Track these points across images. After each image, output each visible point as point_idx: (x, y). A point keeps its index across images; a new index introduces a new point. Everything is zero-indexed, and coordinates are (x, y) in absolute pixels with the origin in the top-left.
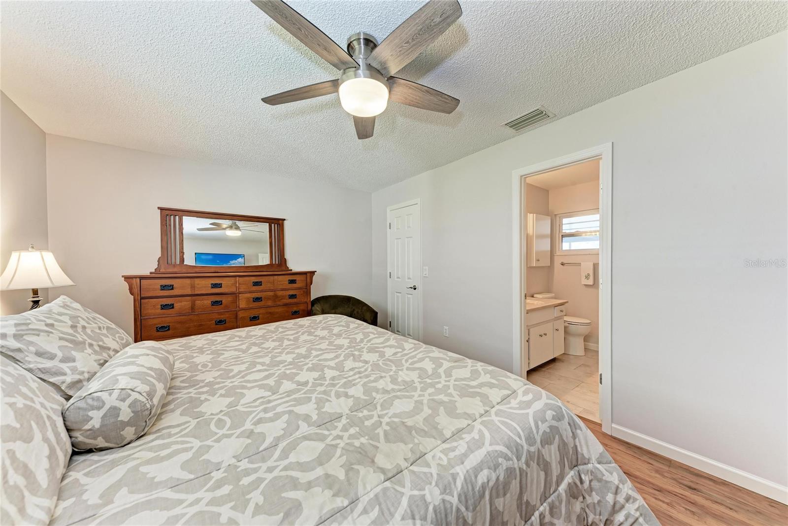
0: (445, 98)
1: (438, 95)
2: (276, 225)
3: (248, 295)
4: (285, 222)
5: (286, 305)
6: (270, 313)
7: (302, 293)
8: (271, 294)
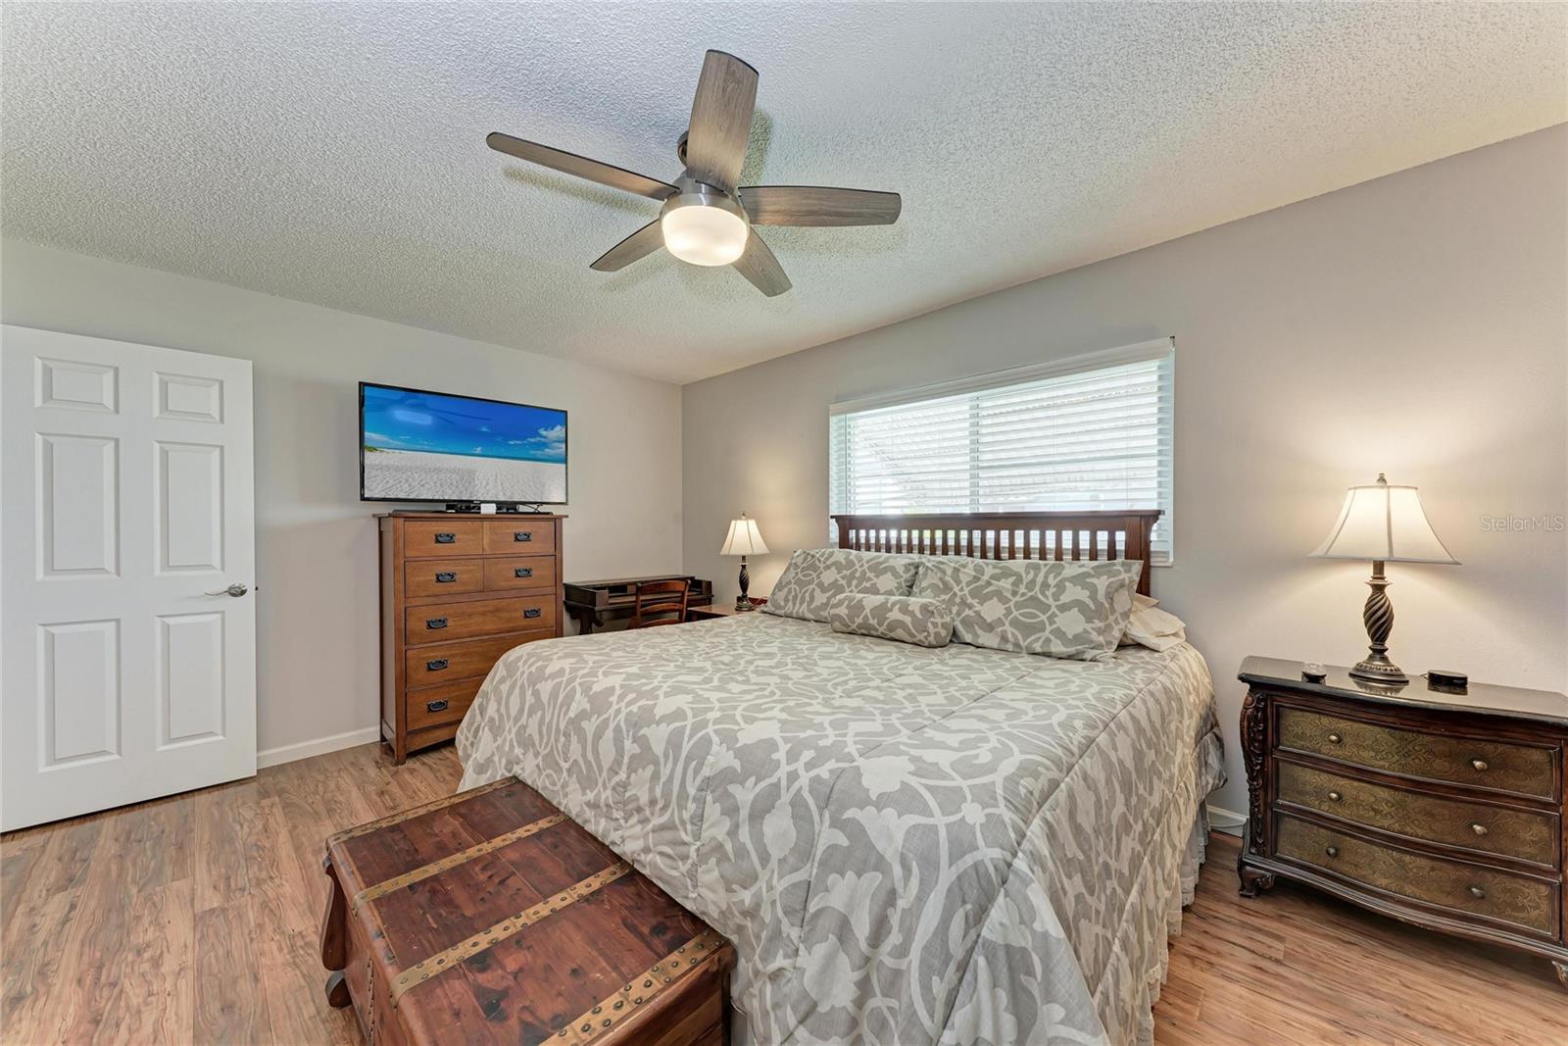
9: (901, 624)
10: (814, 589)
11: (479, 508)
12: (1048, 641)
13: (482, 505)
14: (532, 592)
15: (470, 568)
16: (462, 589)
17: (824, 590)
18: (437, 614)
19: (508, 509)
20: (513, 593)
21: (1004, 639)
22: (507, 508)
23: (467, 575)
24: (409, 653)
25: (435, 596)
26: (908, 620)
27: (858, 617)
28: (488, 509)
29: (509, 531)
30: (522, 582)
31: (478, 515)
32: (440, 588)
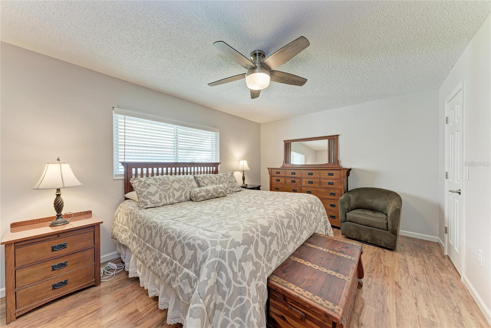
0: (292, 45)
1: (287, 47)
2: (333, 140)
3: (306, 180)
4: (339, 136)
5: (326, 188)
6: (317, 191)
7: (337, 182)
8: (318, 180)
9: (222, 192)
10: (173, 192)
12: (236, 189)
17: (178, 191)
21: (230, 191)
26: (223, 190)
27: (210, 194)
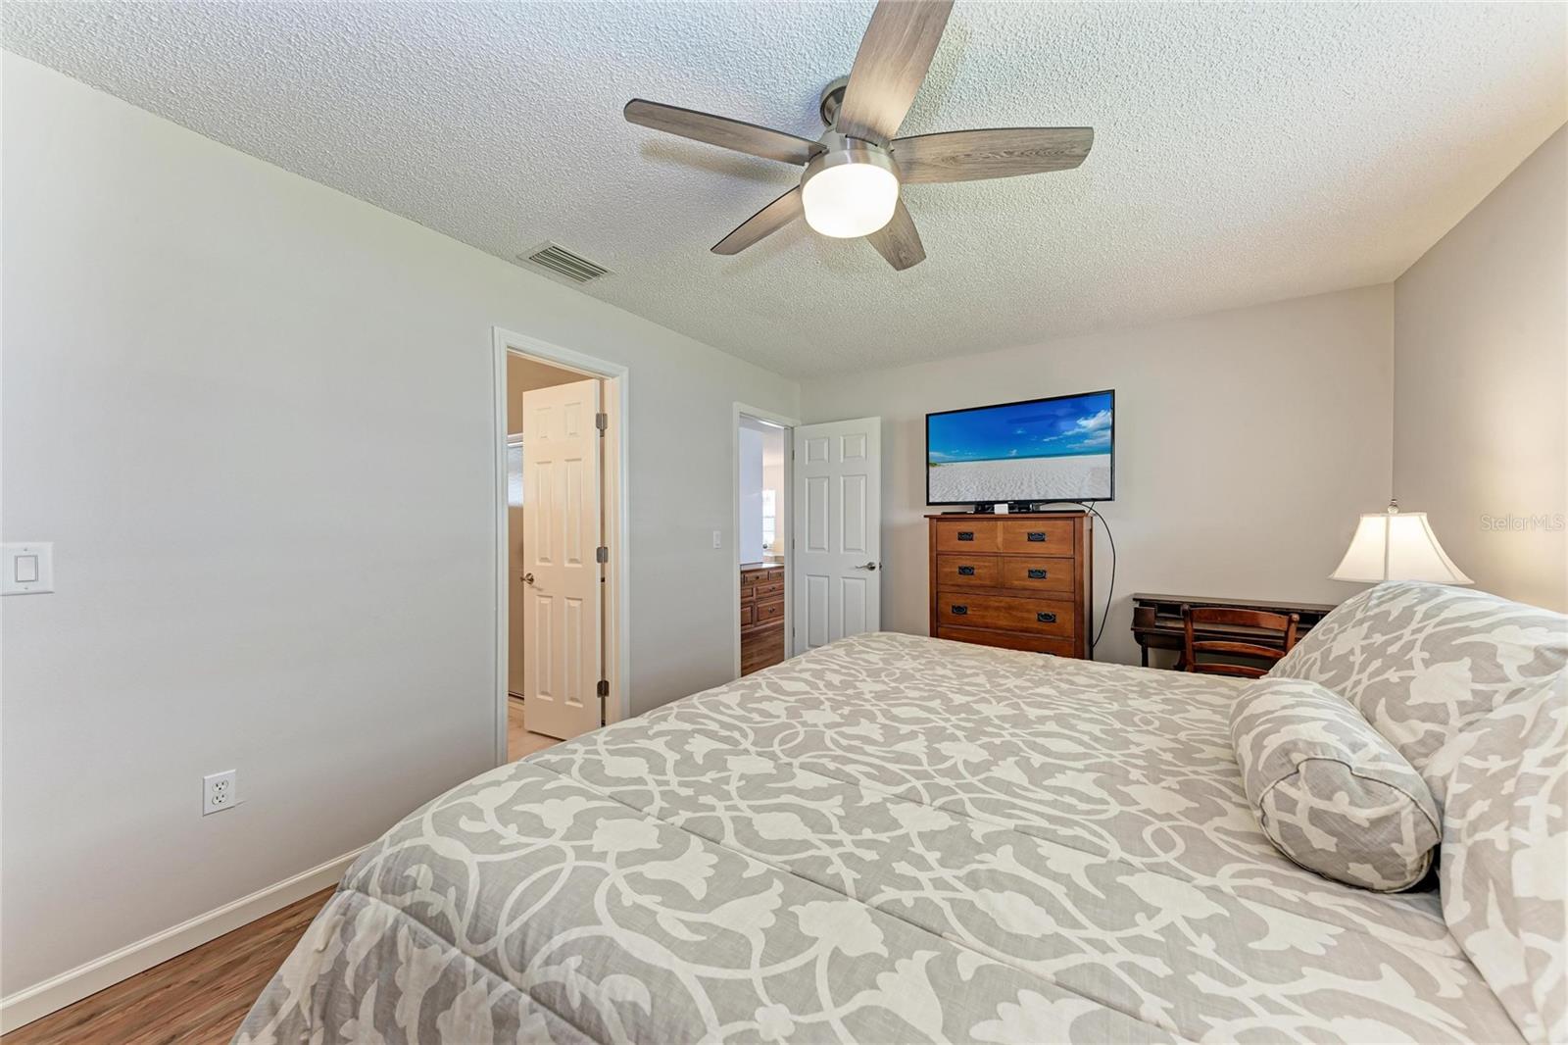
11: (993, 509)
13: (996, 506)
14: (1046, 594)
15: (986, 564)
16: (978, 582)
18: (960, 602)
19: (1020, 509)
20: (1027, 593)
22: (1020, 507)
23: (984, 570)
24: (939, 629)
25: (958, 586)
28: (1001, 510)
29: (1023, 531)
30: (1036, 584)
31: (992, 516)
32: (963, 579)
